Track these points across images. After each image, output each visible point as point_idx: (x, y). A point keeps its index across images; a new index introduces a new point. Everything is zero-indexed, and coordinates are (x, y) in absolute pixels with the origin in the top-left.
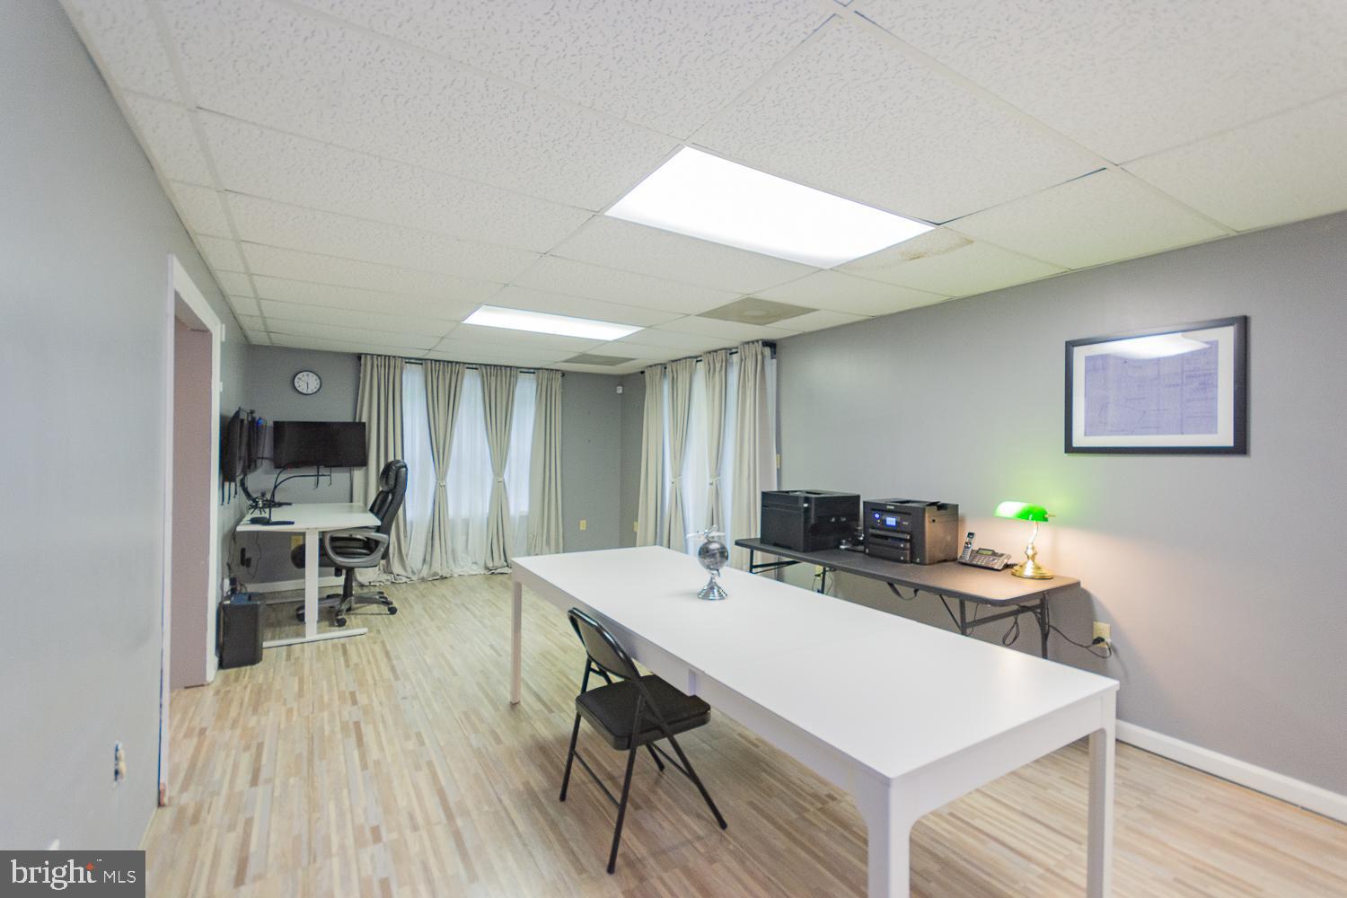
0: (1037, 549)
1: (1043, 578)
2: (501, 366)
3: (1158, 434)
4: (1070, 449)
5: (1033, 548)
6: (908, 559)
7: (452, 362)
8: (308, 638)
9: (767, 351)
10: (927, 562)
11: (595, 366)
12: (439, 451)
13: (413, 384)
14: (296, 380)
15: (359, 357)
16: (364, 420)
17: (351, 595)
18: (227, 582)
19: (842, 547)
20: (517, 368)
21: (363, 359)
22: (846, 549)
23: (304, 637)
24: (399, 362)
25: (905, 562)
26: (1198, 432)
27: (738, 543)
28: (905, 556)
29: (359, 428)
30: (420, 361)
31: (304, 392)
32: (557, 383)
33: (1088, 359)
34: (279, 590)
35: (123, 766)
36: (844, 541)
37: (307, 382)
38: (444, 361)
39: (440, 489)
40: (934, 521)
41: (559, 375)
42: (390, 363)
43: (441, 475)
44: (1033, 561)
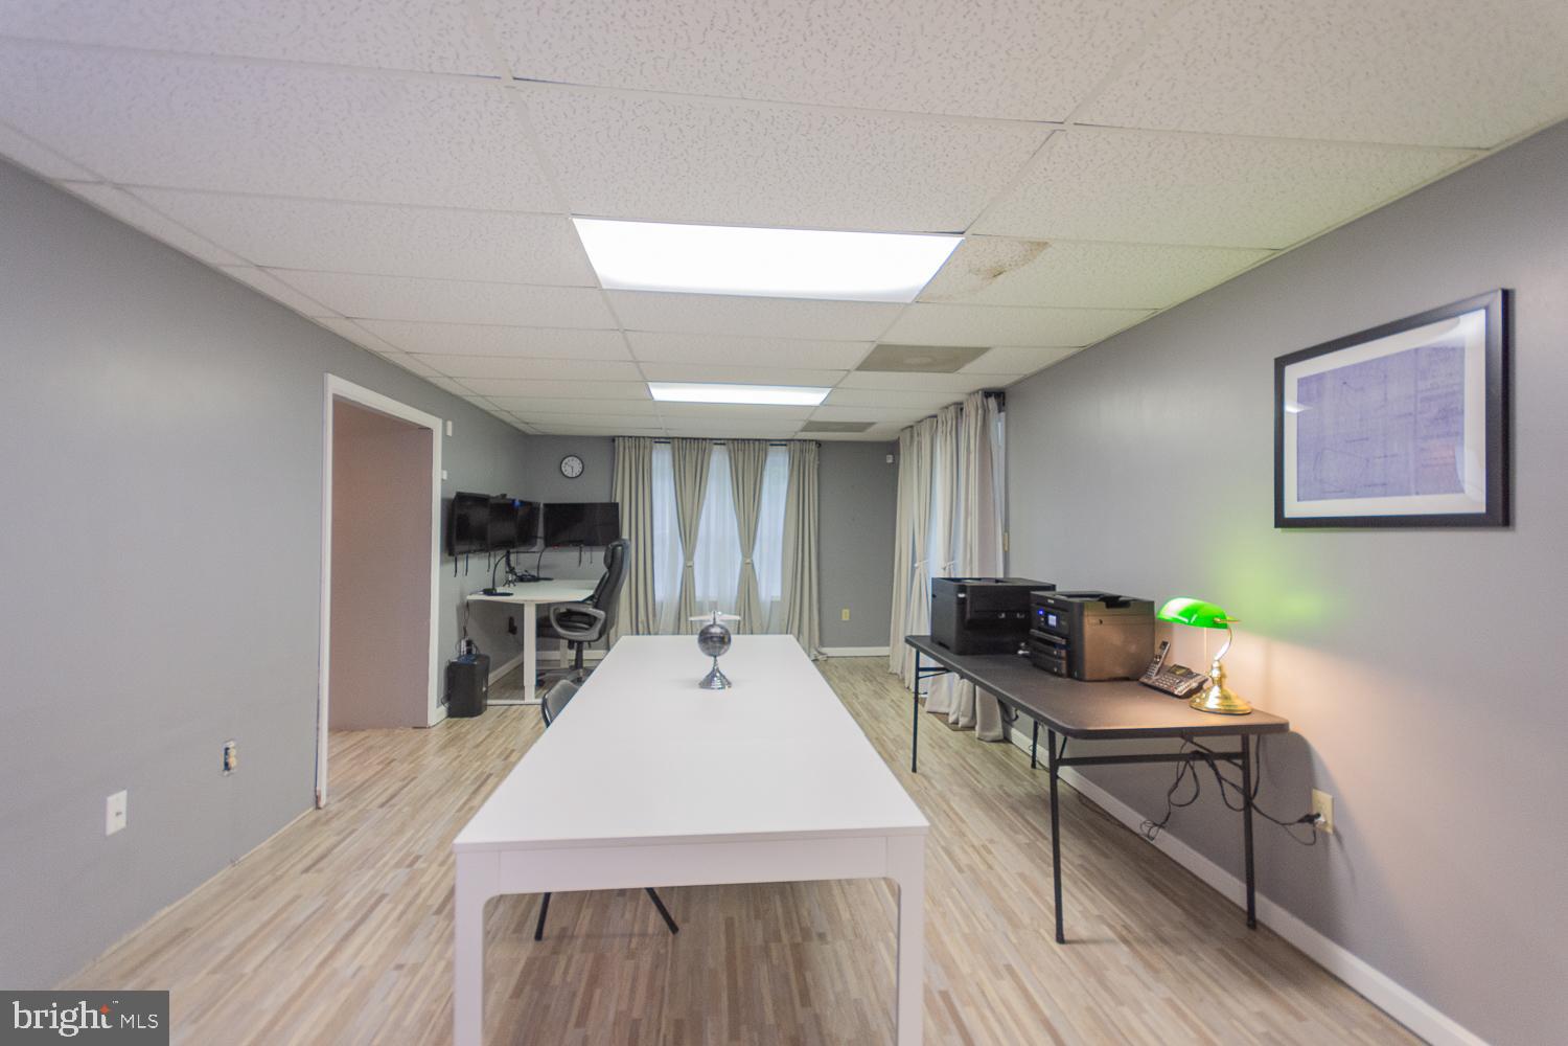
0: (1227, 671)
1: (1230, 713)
2: (749, 440)
3: (1385, 495)
4: (1282, 521)
5: (1220, 668)
6: (1064, 671)
7: (698, 439)
8: (526, 701)
9: (992, 403)
10: (1087, 677)
11: (837, 434)
12: (687, 532)
13: (662, 462)
14: (563, 465)
15: (613, 439)
16: (618, 500)
17: (581, 667)
18: (464, 643)
19: (1021, 652)
20: (766, 440)
21: (616, 442)
22: (1023, 655)
23: (523, 698)
24: (648, 441)
25: (1058, 675)
26: (1437, 491)
27: (908, 641)
28: (1059, 669)
29: (612, 509)
30: (667, 440)
31: (570, 475)
32: (811, 455)
33: (1302, 382)
34: (553, 658)
35: (233, 761)
36: (1023, 644)
37: (572, 467)
38: (690, 439)
39: (688, 569)
40: (1101, 622)
41: (813, 446)
42: (642, 444)
43: (689, 555)
44: (1221, 686)
